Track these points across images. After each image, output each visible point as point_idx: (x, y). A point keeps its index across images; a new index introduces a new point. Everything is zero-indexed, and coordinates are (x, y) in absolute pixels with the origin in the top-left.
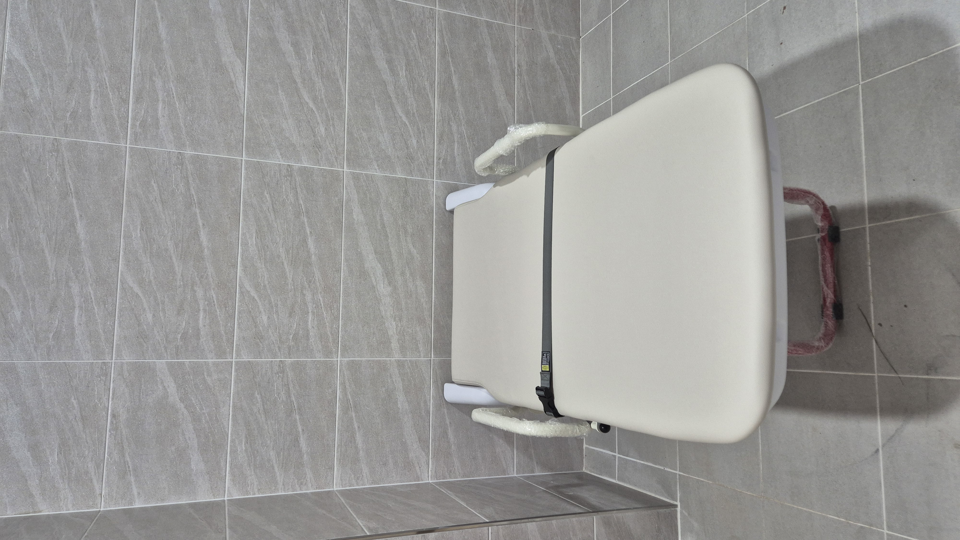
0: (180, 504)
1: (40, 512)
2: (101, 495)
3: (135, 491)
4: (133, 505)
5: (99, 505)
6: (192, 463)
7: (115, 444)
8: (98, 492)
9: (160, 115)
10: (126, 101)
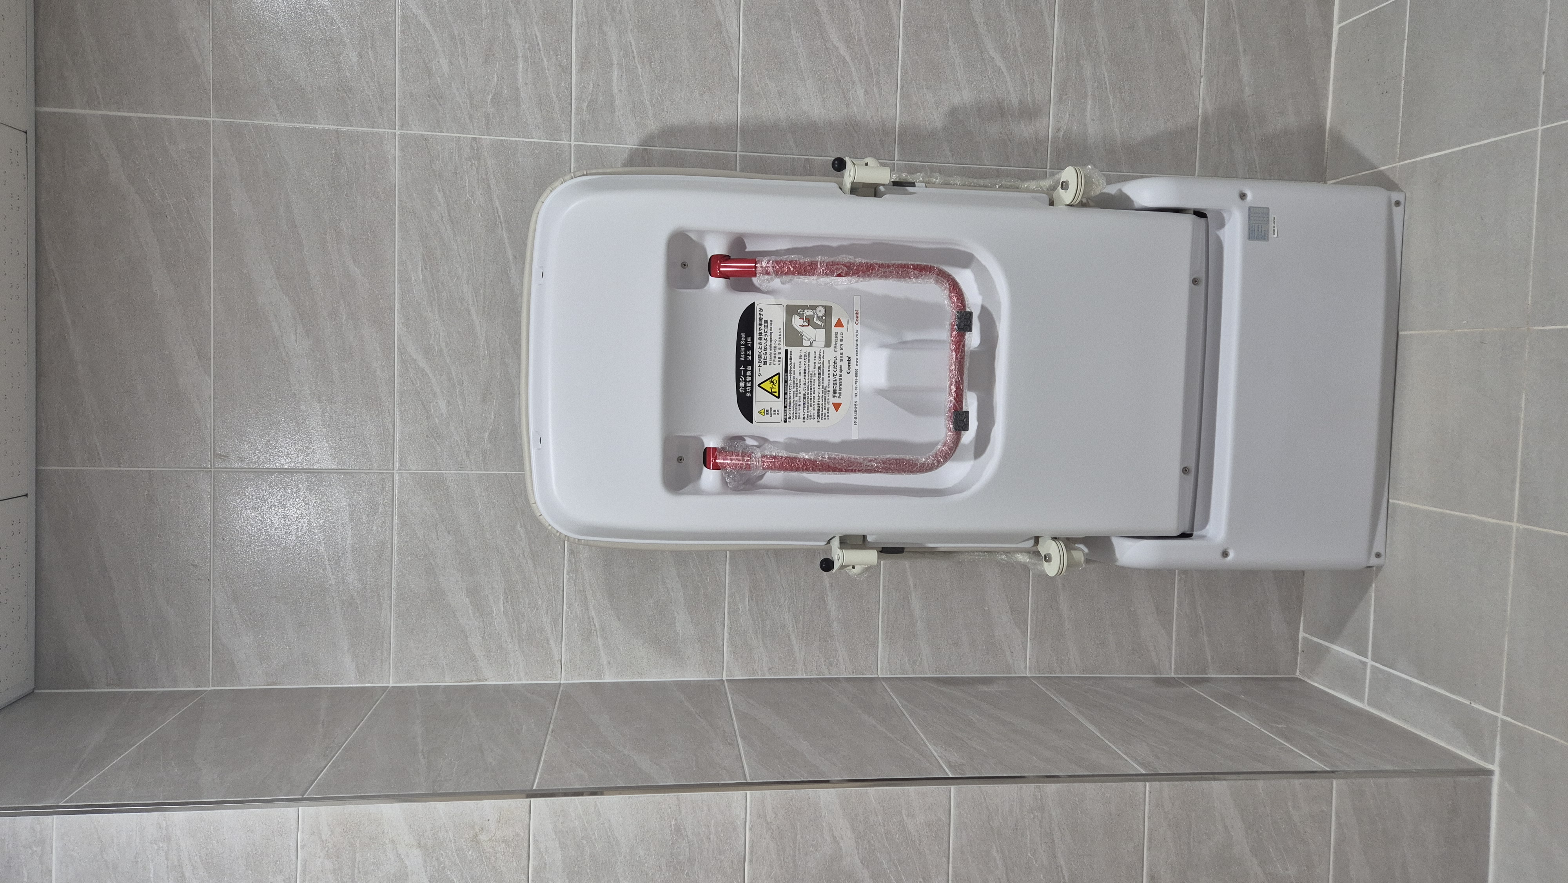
0: (665, 682)
1: (486, 680)
2: (561, 661)
3: (604, 660)
4: (602, 679)
5: (559, 676)
6: (677, 624)
7: (575, 592)
8: (557, 658)
9: (615, 89)
10: (567, 70)
